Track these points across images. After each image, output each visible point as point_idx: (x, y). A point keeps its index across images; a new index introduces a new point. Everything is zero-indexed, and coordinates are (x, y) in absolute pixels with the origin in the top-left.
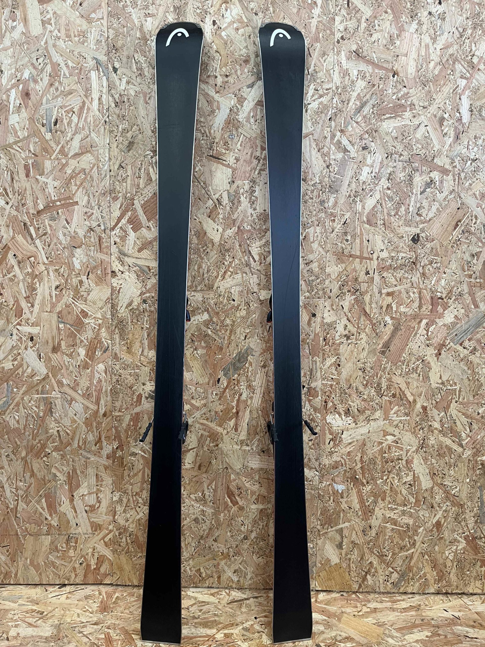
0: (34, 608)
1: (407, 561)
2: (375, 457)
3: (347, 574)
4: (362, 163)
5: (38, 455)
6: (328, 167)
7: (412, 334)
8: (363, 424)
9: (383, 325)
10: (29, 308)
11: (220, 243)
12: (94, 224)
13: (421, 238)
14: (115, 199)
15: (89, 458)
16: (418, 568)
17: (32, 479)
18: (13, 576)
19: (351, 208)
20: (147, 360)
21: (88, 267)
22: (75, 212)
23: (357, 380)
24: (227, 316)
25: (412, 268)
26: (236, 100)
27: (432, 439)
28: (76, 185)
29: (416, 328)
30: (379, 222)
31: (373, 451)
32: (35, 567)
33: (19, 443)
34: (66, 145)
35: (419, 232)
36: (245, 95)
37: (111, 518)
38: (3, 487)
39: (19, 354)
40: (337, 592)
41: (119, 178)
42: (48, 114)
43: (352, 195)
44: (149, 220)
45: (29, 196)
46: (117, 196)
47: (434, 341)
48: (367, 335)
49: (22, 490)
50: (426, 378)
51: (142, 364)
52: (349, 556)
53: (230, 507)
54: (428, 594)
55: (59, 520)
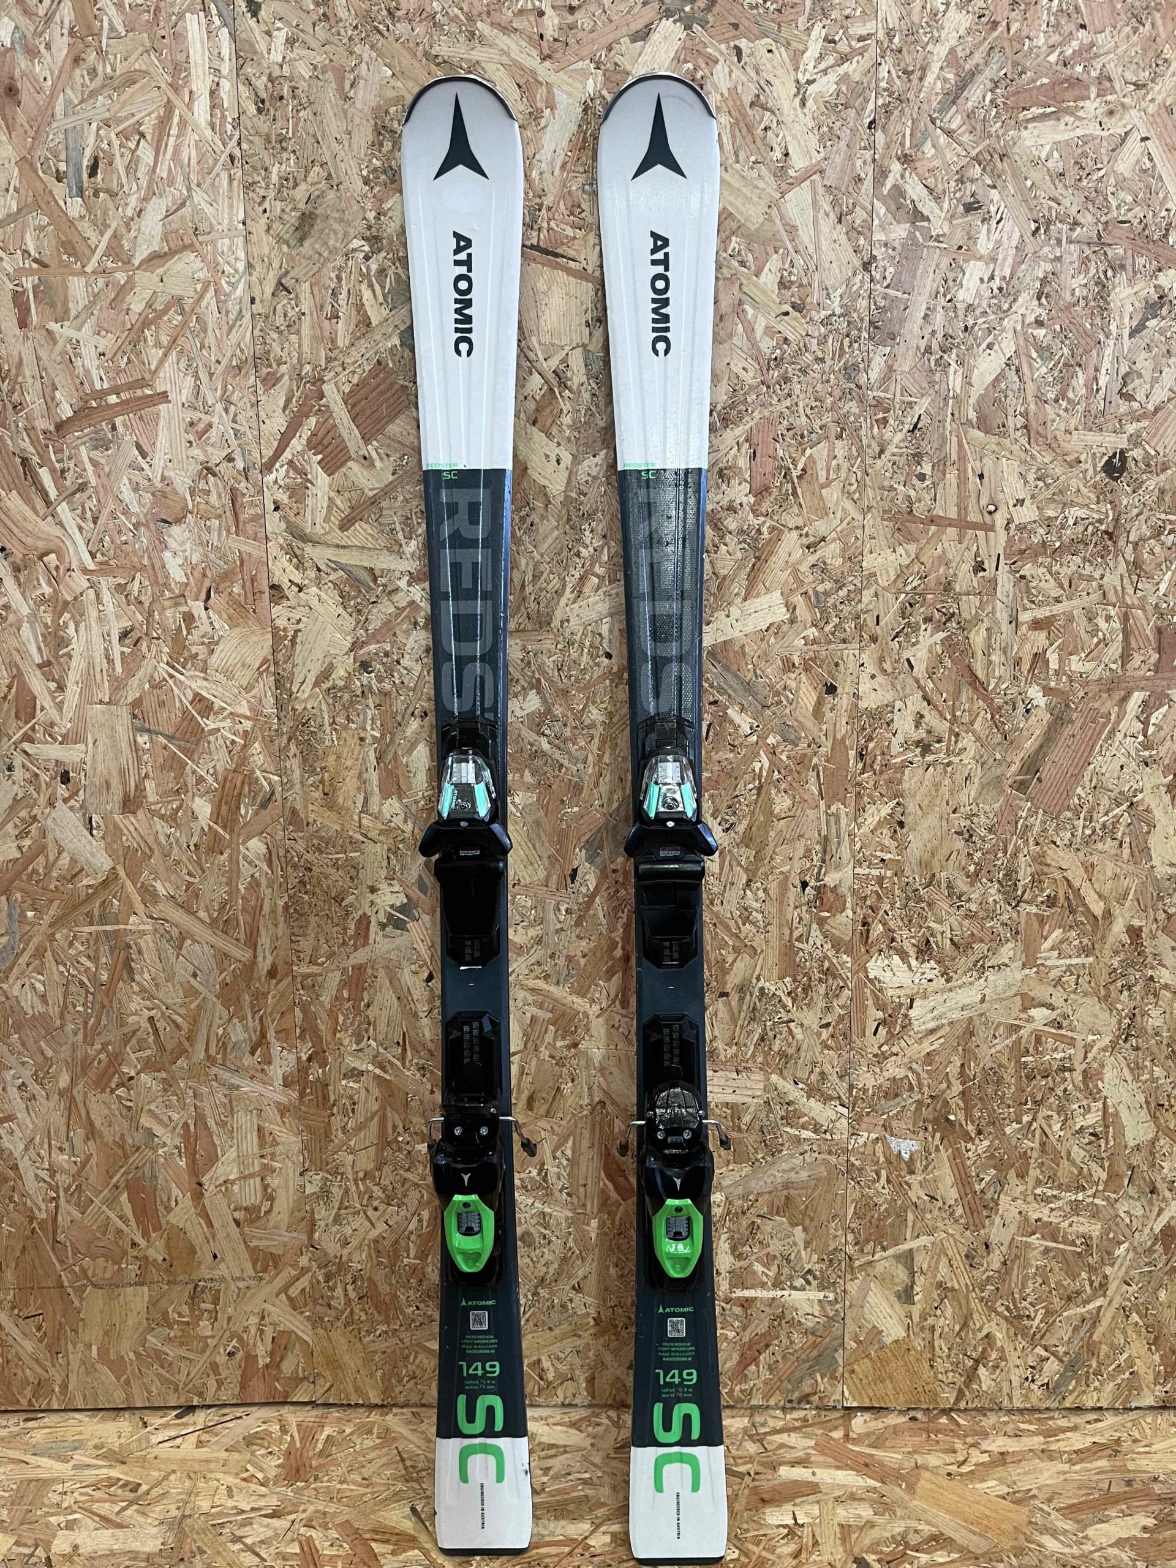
0: (114, 1473)
1: (1085, 1328)
2: (1000, 1065)
3: (927, 1365)
4: (965, 250)
5: (102, 1083)
6: (866, 266)
7: (1100, 733)
8: (965, 979)
9: (1021, 709)
10: (51, 693)
11: (567, 497)
12: (216, 456)
13: (1131, 464)
14: (269, 381)
15: (238, 1088)
16: (1112, 1346)
17: (91, 1143)
18: (57, 1389)
19: (932, 383)
20: (380, 826)
21: (204, 575)
22: (161, 423)
23: (950, 862)
24: (591, 700)
25: (1105, 548)
26: (600, 78)
27: (1153, 1013)
28: (158, 344)
29: (1113, 718)
30: (1011, 422)
31: (993, 1051)
32: (111, 1365)
33: (49, 1053)
34: (124, 230)
35: (1124, 445)
36: (625, 63)
37: (304, 1237)
38: (15, 1167)
39: (34, 819)
40: (900, 1412)
41: (279, 321)
42: (71, 145)
43: (935, 347)
44: (366, 439)
45: (30, 381)
46: (274, 374)
47: (1163, 750)
48: (978, 739)
49: (67, 1172)
50: (1141, 851)
51: (366, 836)
52: (930, 1321)
53: (613, 1204)
54: (1137, 1408)
55: (168, 1245)
